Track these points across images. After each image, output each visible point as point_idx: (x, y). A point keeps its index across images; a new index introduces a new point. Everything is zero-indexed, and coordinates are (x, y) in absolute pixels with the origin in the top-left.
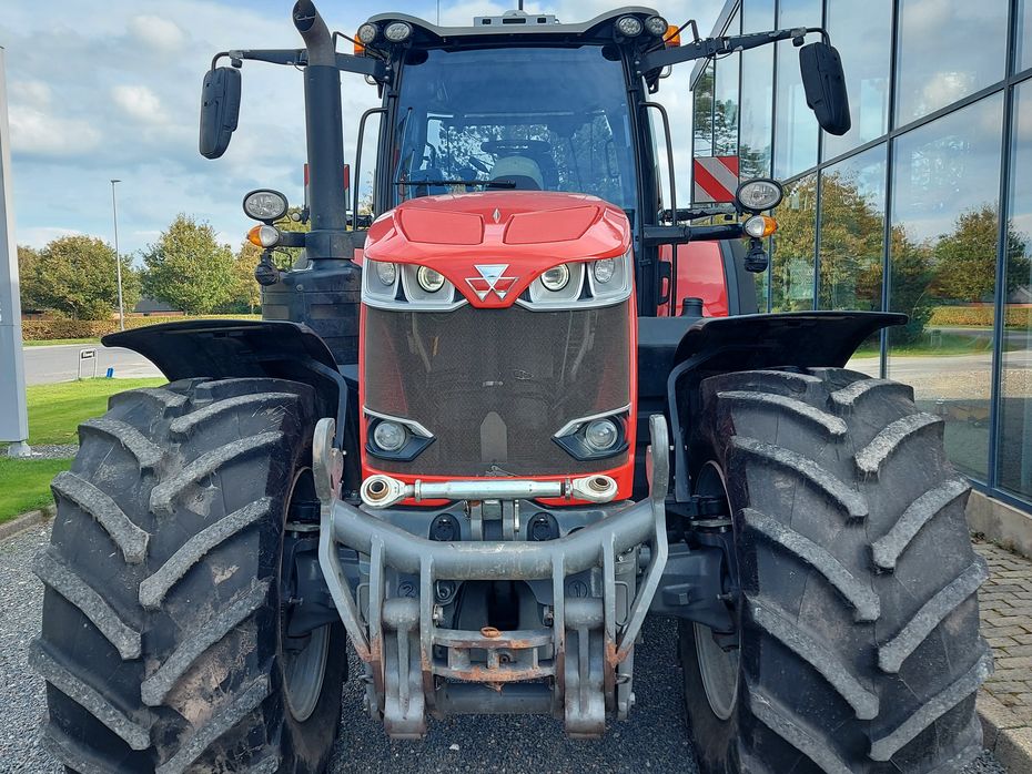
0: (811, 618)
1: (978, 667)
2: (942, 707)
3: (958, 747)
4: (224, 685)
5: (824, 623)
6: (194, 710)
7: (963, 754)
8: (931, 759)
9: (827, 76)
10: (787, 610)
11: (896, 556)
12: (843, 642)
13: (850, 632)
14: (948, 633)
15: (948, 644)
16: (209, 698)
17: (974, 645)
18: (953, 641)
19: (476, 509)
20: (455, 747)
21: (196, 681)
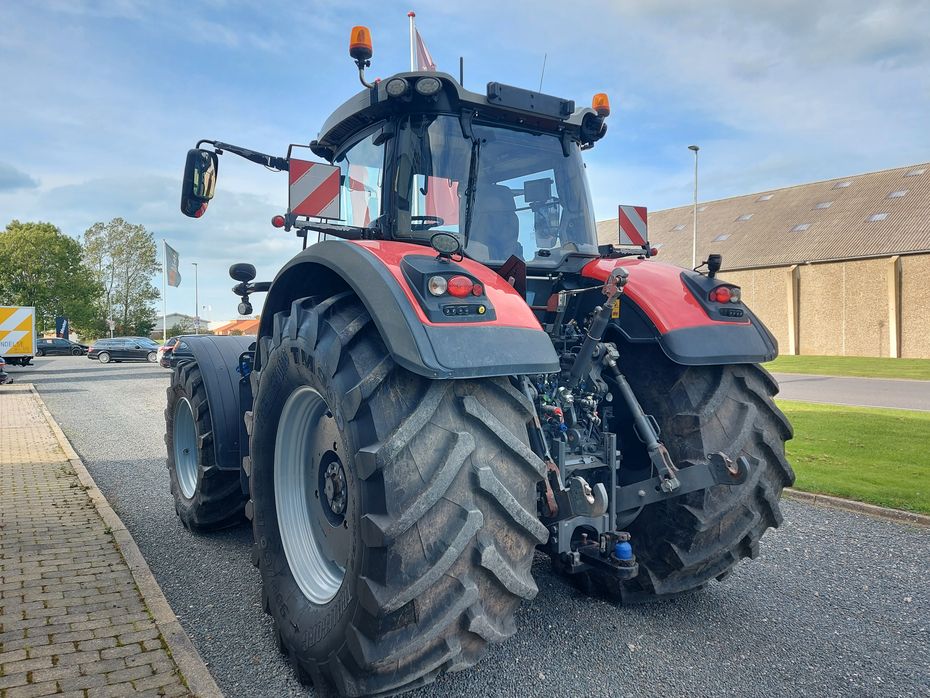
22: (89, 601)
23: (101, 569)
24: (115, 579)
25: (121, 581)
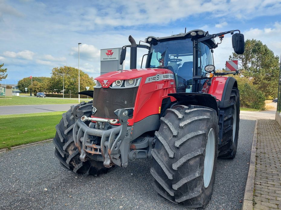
0: (162, 155)
1: (196, 173)
2: (186, 180)
3: (194, 192)
4: (74, 149)
5: (164, 157)
6: (70, 152)
7: (195, 193)
8: (188, 193)
9: (237, 41)
10: (158, 153)
11: (179, 145)
12: (167, 161)
13: (169, 159)
14: (190, 164)
15: (190, 167)
16: (72, 151)
17: (197, 168)
18: (191, 166)
19: (97, 123)
20: (132, 174)
21: (70, 148)
22: (271, 176)
23: (265, 184)
24: (261, 180)
25: (259, 179)
